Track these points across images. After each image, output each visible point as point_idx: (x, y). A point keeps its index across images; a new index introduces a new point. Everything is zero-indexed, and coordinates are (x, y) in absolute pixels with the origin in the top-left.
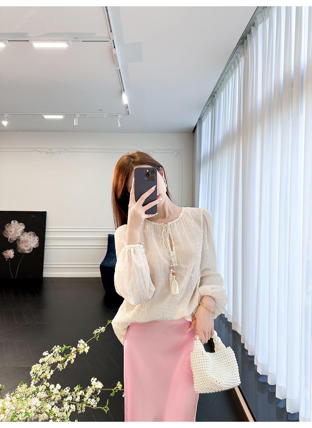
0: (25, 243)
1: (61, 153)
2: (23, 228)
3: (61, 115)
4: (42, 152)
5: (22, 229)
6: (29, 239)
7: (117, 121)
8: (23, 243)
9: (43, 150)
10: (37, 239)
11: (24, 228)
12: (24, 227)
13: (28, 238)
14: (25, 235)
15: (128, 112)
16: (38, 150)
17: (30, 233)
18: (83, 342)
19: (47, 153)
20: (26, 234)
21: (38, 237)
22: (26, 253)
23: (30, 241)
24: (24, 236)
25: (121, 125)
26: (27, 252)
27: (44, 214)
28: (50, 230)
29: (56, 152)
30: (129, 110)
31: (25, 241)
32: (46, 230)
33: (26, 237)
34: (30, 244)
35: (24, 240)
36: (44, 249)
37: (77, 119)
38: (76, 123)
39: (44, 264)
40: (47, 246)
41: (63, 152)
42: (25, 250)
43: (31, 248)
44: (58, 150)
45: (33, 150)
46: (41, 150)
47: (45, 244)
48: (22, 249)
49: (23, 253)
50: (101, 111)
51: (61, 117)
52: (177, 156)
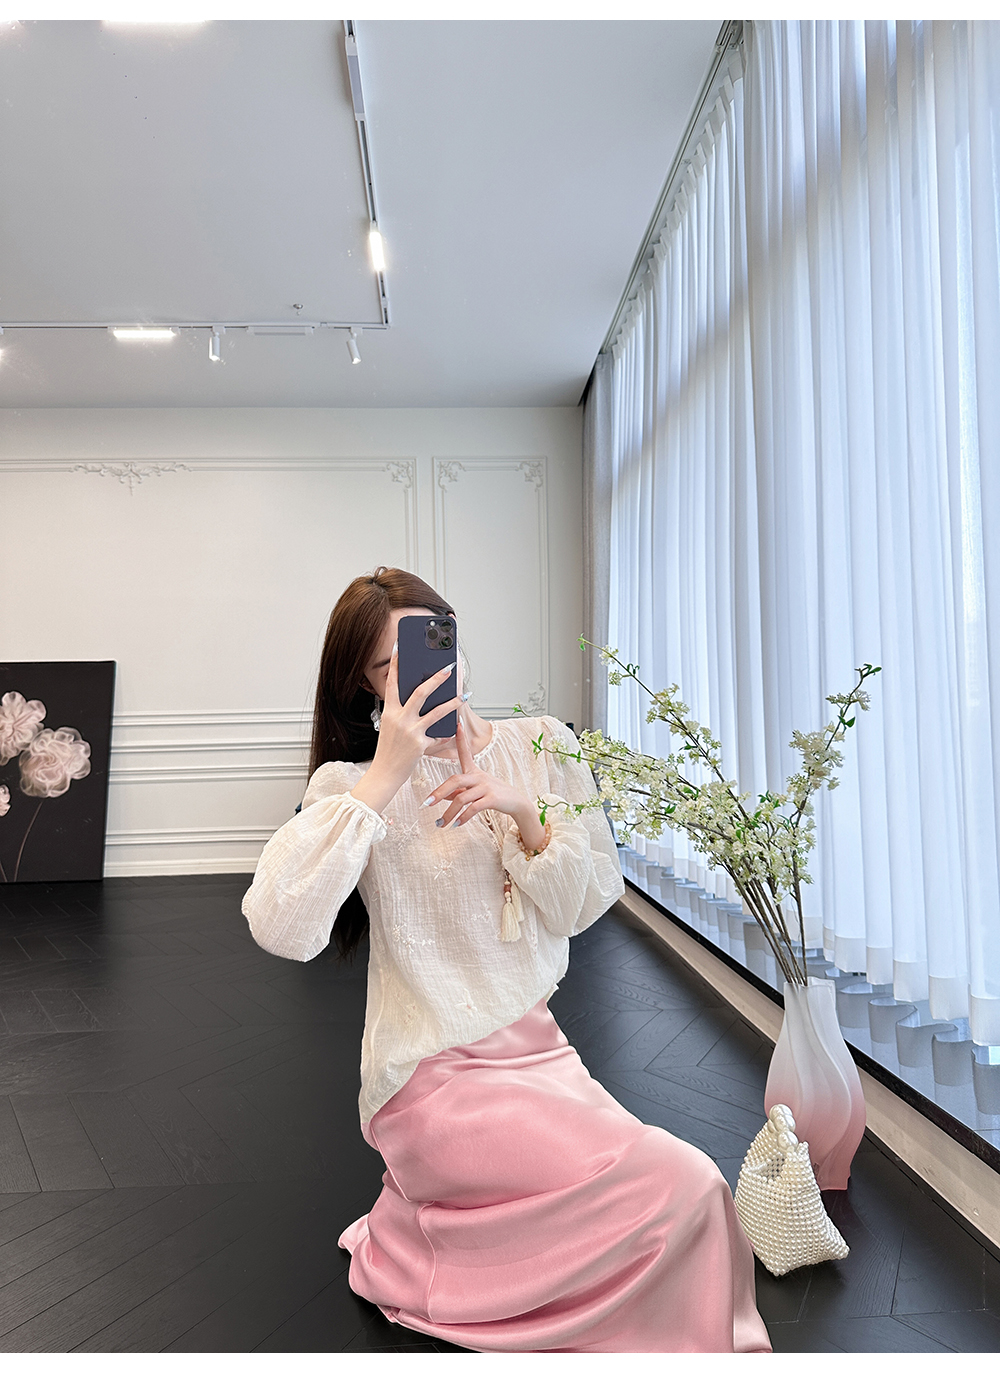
0: (45, 765)
1: (162, 472)
2: (39, 718)
3: (168, 327)
4: (102, 472)
5: (37, 721)
6: (59, 750)
7: (348, 345)
8: (40, 765)
9: (106, 465)
10: (86, 752)
11: (43, 717)
12: (42, 712)
13: (55, 748)
14: (46, 740)
15: (385, 310)
16: (89, 466)
17: (63, 733)
19: (120, 475)
20: (48, 736)
21: (87, 744)
22: (49, 797)
23: (63, 758)
24: (42, 743)
27: (108, 668)
28: (127, 722)
29: (146, 471)
30: (389, 303)
31: (46, 759)
32: (115, 722)
33: (50, 745)
34: (61, 769)
35: (43, 754)
36: (106, 784)
37: (217, 340)
38: (214, 353)
39: (107, 833)
40: (118, 773)
41: (169, 470)
42: (48, 786)
43: (64, 781)
44: (154, 465)
45: (72, 466)
46: (97, 466)
47: (111, 769)
48: (35, 783)
49: (41, 796)
50: (296, 309)
51: (166, 335)
52: (533, 478)
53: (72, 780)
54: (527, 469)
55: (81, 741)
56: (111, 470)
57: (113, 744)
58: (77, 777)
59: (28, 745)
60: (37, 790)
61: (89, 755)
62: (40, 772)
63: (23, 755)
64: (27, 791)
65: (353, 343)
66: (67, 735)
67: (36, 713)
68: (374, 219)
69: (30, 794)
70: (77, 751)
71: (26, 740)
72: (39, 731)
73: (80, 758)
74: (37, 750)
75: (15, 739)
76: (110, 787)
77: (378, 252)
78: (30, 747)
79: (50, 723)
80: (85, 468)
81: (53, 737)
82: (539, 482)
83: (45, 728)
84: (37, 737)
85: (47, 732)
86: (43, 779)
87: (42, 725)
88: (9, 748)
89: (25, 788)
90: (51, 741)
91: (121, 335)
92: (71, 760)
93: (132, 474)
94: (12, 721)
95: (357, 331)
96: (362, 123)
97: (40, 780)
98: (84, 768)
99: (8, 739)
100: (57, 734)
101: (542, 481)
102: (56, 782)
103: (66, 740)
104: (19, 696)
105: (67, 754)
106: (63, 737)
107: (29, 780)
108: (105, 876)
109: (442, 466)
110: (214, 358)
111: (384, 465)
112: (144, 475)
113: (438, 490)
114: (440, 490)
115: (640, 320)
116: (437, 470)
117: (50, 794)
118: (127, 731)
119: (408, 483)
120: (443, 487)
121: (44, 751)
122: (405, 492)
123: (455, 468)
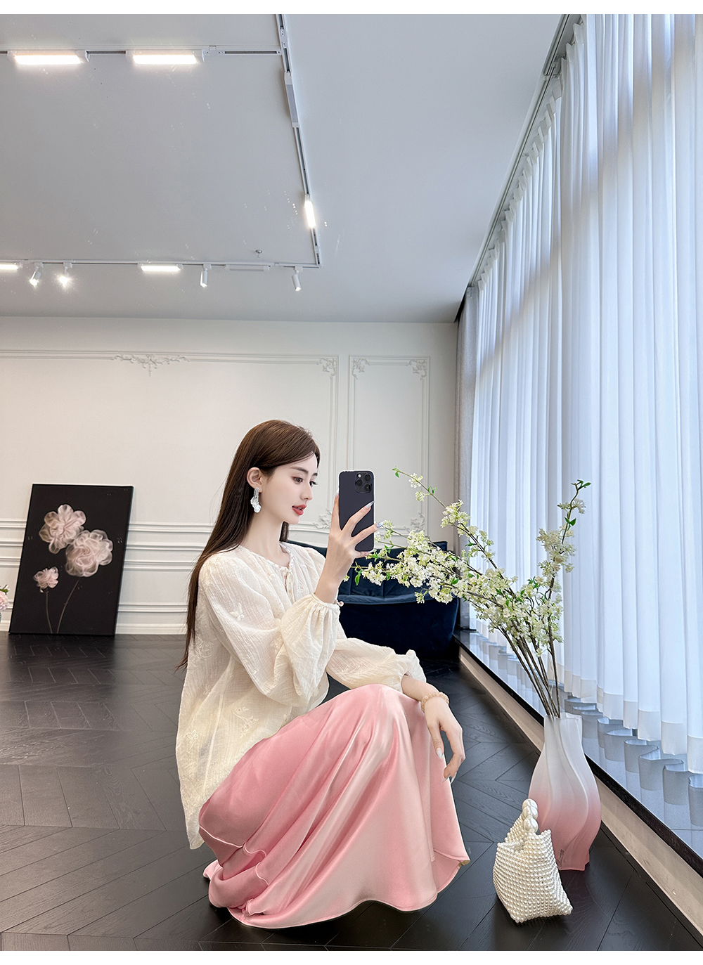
0: (83, 555)
1: (171, 362)
2: (81, 523)
3: (175, 264)
4: (132, 360)
5: (79, 525)
6: (92, 545)
8: (79, 555)
9: (135, 356)
10: (110, 547)
11: (84, 522)
12: (83, 519)
13: (89, 544)
14: (85, 538)
15: (317, 256)
16: (124, 356)
17: (96, 534)
19: (143, 362)
20: (86, 535)
21: (111, 542)
22: (84, 577)
23: (95, 551)
24: (82, 539)
26: (86, 574)
27: (129, 490)
28: (137, 528)
29: (160, 361)
30: (320, 249)
31: (84, 551)
32: (130, 528)
33: (87, 541)
34: (93, 558)
35: (82, 547)
36: (121, 570)
37: (206, 273)
38: (203, 282)
39: (120, 603)
40: (130, 563)
41: (175, 360)
42: (83, 569)
43: (94, 566)
44: (165, 357)
45: (113, 356)
46: (129, 357)
47: (125, 560)
48: (75, 566)
49: (78, 575)
50: (257, 254)
51: (174, 269)
52: (419, 371)
53: (100, 566)
54: (414, 365)
55: (107, 540)
56: (138, 359)
57: (128, 543)
58: (102, 564)
59: (73, 540)
60: (77, 572)
61: (111, 550)
62: (79, 559)
63: (69, 547)
64: (69, 572)
65: (296, 277)
66: (99, 535)
67: (79, 519)
68: (308, 193)
69: (71, 574)
70: (104, 546)
71: (71, 537)
72: (81, 531)
73: (105, 551)
74: (78, 544)
75: (64, 536)
76: (124, 573)
77: (311, 215)
78: (74, 542)
79: (88, 527)
80: (122, 357)
81: (89, 536)
82: (424, 374)
83: (84, 530)
84: (79, 535)
85: (85, 533)
86: (81, 564)
87: (83, 528)
88: (60, 542)
89: (68, 569)
90: (87, 539)
91: (147, 269)
92: (100, 552)
93: (151, 362)
94: (64, 524)
95: (299, 269)
96: (298, 129)
97: (79, 564)
98: (108, 558)
99: (60, 536)
100: (92, 534)
101: (426, 373)
102: (89, 566)
103: (97, 538)
104: (69, 508)
105: (98, 548)
106: (95, 537)
107: (71, 564)
108: (116, 633)
109: (354, 362)
110: (204, 285)
111: (318, 360)
112: (159, 363)
113: (352, 377)
114: (353, 377)
115: (496, 263)
116: (351, 364)
117: (84, 575)
118: (138, 534)
119: (333, 373)
120: (355, 376)
121: (82, 545)
122: (331, 378)
123: (363, 363)
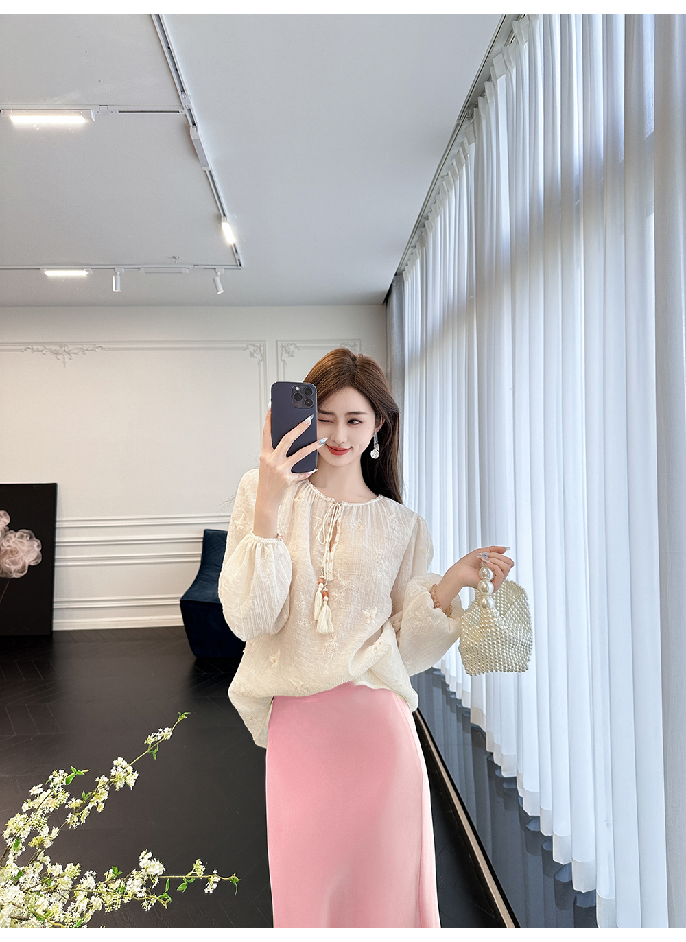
0: (11, 555)
1: (86, 351)
2: (5, 523)
3: (83, 269)
4: (44, 352)
5: (4, 525)
6: (19, 545)
7: (214, 280)
8: (7, 556)
9: (47, 347)
10: (38, 546)
11: (8, 522)
12: (7, 519)
13: (16, 544)
14: (11, 538)
15: (239, 260)
16: (35, 347)
17: (22, 533)
18: (125, 764)
19: (56, 353)
20: (12, 535)
21: (39, 541)
22: (14, 578)
23: (23, 551)
24: (8, 541)
25: (224, 290)
26: (15, 575)
27: (52, 488)
28: (65, 525)
29: (75, 351)
30: (241, 256)
31: (11, 551)
32: (58, 525)
33: (13, 542)
34: (22, 558)
35: (9, 548)
36: (52, 567)
37: (118, 277)
38: (116, 286)
39: (55, 600)
40: (61, 560)
41: (91, 350)
42: (13, 570)
43: (24, 567)
44: (80, 346)
45: (23, 347)
46: (41, 348)
47: (56, 557)
48: (4, 568)
49: (8, 577)
50: (174, 260)
51: (83, 274)
53: (30, 566)
55: (35, 539)
56: (50, 350)
57: (57, 539)
58: (32, 564)
60: (6, 573)
61: (40, 549)
62: (7, 560)
65: (218, 279)
66: (25, 535)
67: (3, 520)
68: (224, 215)
69: (1, 576)
70: (32, 546)
72: (6, 531)
73: (34, 551)
74: (5, 545)
76: (56, 570)
77: (229, 233)
79: (13, 527)
80: (32, 349)
81: (15, 536)
83: (10, 530)
84: (4, 536)
85: (11, 533)
86: (10, 565)
87: (8, 528)
90: (14, 539)
91: (50, 274)
92: (29, 552)
93: (65, 353)
95: (220, 271)
96: (210, 172)
97: (7, 566)
98: (37, 558)
100: (18, 534)
102: (18, 567)
106: (22, 537)
108: (54, 629)
109: (283, 347)
110: (116, 290)
111: (245, 346)
112: (73, 353)
113: (281, 363)
116: (280, 349)
118: (67, 530)
119: (261, 358)
120: (284, 361)
121: (9, 546)
122: (259, 364)
123: (292, 348)
